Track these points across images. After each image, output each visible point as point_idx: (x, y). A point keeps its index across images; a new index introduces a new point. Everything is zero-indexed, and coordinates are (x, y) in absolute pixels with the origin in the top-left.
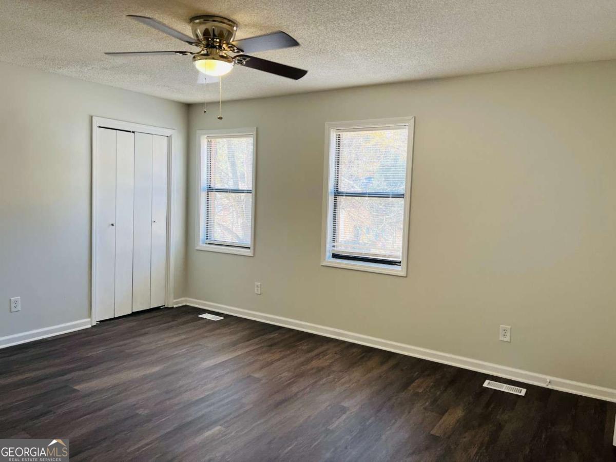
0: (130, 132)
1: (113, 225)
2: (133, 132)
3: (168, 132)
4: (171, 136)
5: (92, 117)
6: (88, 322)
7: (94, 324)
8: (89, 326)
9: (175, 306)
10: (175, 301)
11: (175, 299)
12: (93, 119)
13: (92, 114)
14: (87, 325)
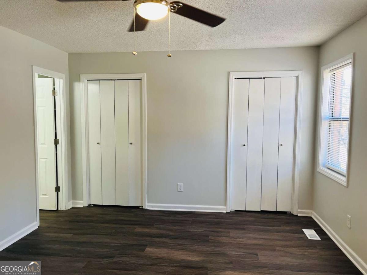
0: (261, 78)
1: (244, 145)
2: (264, 78)
3: (296, 73)
4: (298, 76)
5: (229, 73)
6: (225, 208)
7: (229, 211)
8: (225, 212)
9: (299, 215)
10: (299, 210)
11: (299, 208)
12: (230, 73)
13: (229, 71)
14: (223, 210)
